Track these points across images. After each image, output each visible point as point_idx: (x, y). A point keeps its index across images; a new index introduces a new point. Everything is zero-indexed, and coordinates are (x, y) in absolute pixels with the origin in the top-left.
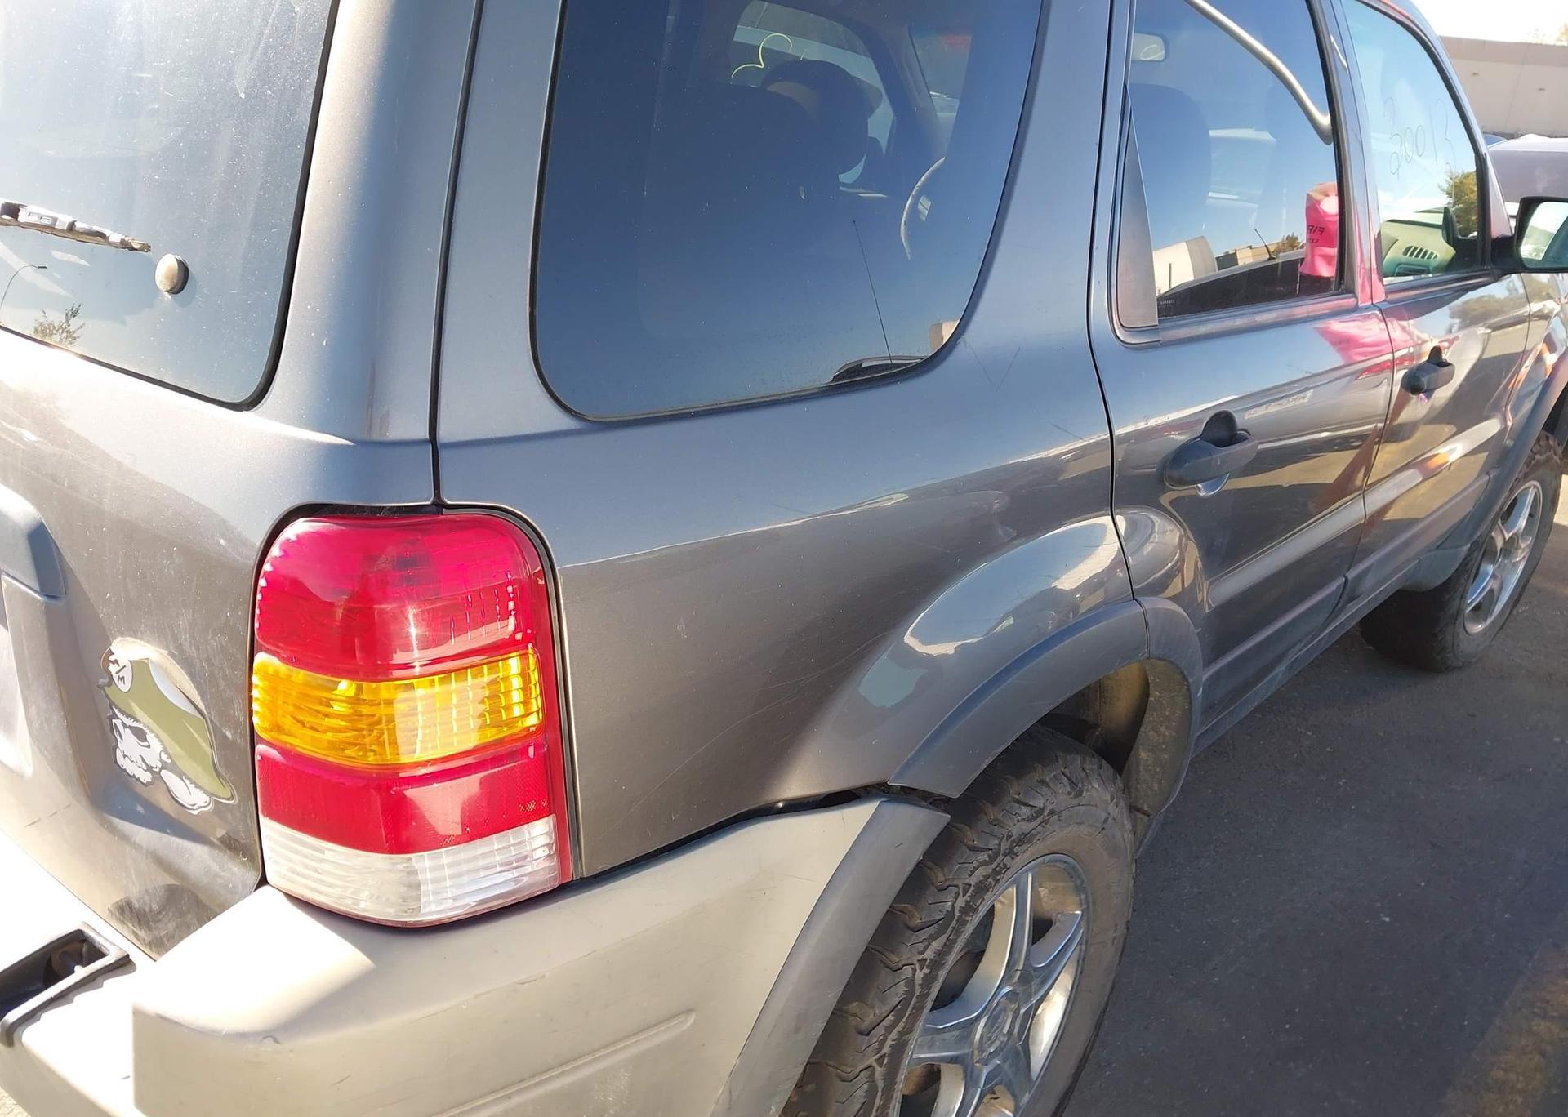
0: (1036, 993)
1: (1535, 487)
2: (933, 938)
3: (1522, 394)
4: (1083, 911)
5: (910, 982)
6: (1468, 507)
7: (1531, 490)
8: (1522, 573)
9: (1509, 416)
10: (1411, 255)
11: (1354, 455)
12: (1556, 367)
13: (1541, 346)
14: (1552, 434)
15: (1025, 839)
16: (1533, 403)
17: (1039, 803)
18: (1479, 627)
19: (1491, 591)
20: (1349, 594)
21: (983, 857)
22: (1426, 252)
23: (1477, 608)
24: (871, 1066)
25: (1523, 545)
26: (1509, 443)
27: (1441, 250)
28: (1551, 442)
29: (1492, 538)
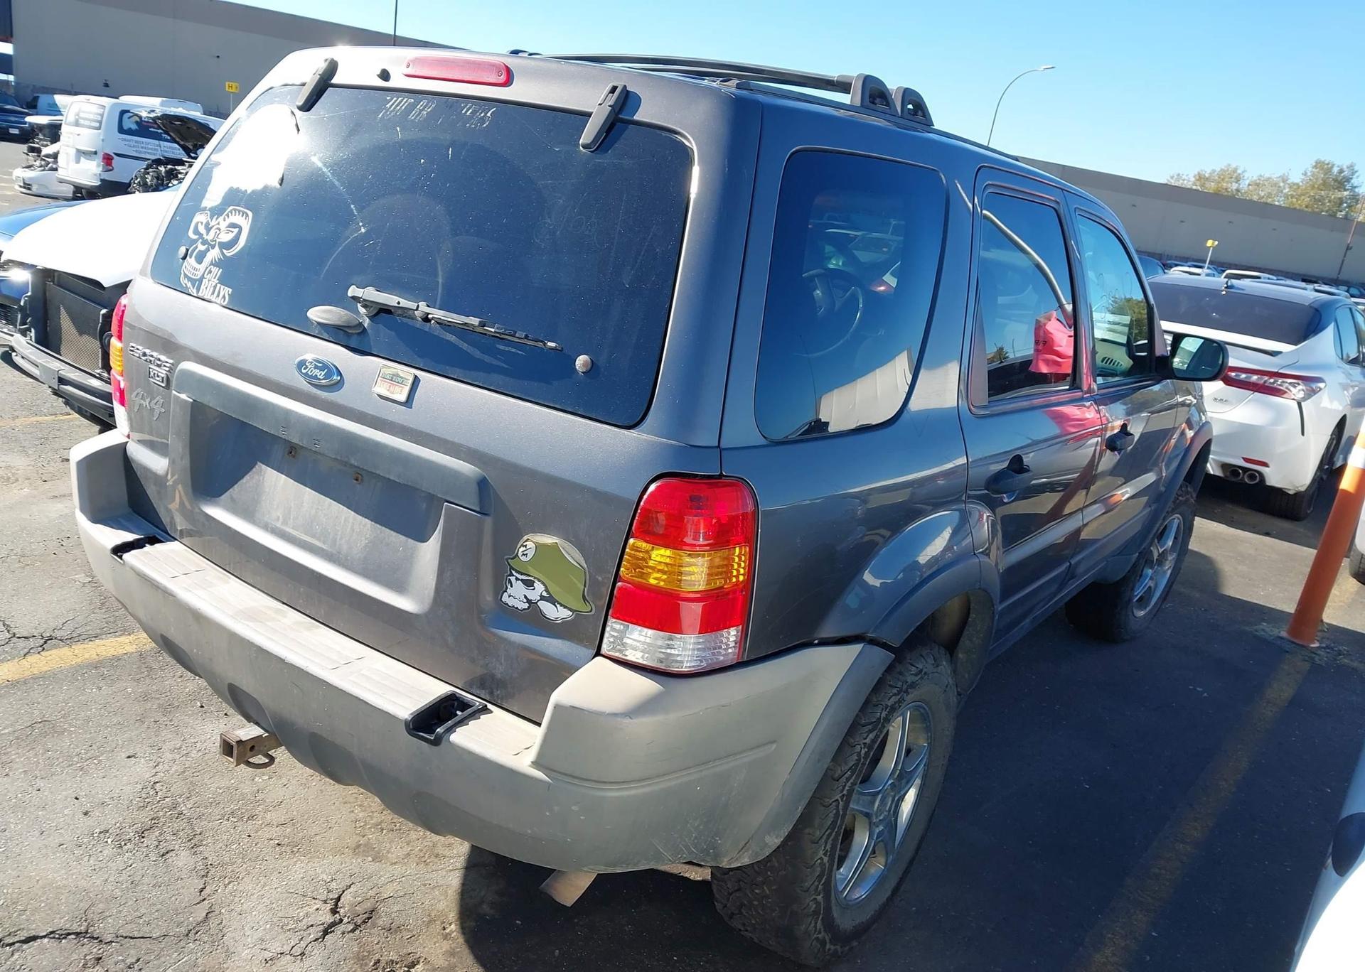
0: (904, 788)
1: (1179, 519)
2: (870, 731)
3: (1172, 456)
4: (928, 743)
5: (859, 754)
6: (1138, 528)
7: (1176, 520)
8: (1169, 578)
9: (1164, 471)
10: (1106, 363)
11: (1061, 496)
12: (1193, 439)
13: (1184, 425)
14: (1190, 483)
15: (913, 686)
16: (1177, 464)
17: (920, 666)
18: (1142, 613)
19: (1150, 587)
20: (1070, 574)
21: (895, 691)
22: (1116, 361)
23: (1141, 599)
24: (837, 800)
25: (1170, 558)
26: (1163, 489)
27: (1124, 362)
28: (1189, 489)
29: (1151, 551)
